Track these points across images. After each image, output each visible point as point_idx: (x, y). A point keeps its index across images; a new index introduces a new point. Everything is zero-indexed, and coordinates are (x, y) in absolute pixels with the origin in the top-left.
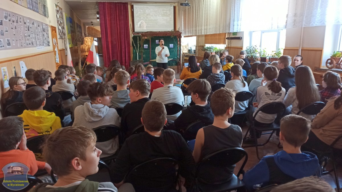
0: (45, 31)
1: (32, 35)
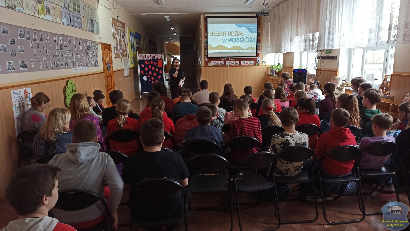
0: (91, 50)
1: (67, 55)
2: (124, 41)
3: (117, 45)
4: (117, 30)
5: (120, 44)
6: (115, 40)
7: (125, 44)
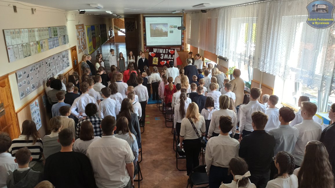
0: (65, 57)
1: (53, 68)
2: (84, 38)
3: (80, 44)
4: (79, 32)
5: (81, 41)
6: (78, 40)
7: (85, 40)
